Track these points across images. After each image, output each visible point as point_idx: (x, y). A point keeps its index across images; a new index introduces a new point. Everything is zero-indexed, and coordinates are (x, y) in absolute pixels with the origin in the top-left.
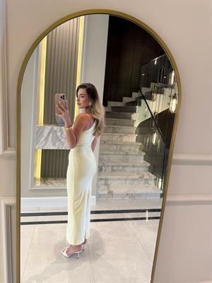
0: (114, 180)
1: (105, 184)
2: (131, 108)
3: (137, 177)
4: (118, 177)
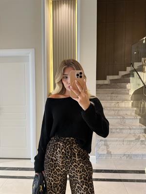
0: (113, 141)
1: (105, 145)
2: (126, 79)
3: (134, 139)
4: (116, 139)
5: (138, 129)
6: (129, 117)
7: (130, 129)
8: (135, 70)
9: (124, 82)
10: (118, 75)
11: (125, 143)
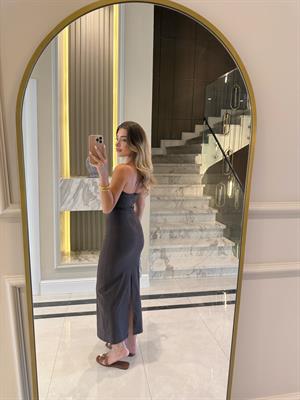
1: (161, 258)
3: (207, 245)
4: (180, 246)
5: (214, 230)
6: (200, 211)
7: (201, 230)
8: (211, 131)
9: (192, 153)
10: (180, 138)
11: (194, 253)
